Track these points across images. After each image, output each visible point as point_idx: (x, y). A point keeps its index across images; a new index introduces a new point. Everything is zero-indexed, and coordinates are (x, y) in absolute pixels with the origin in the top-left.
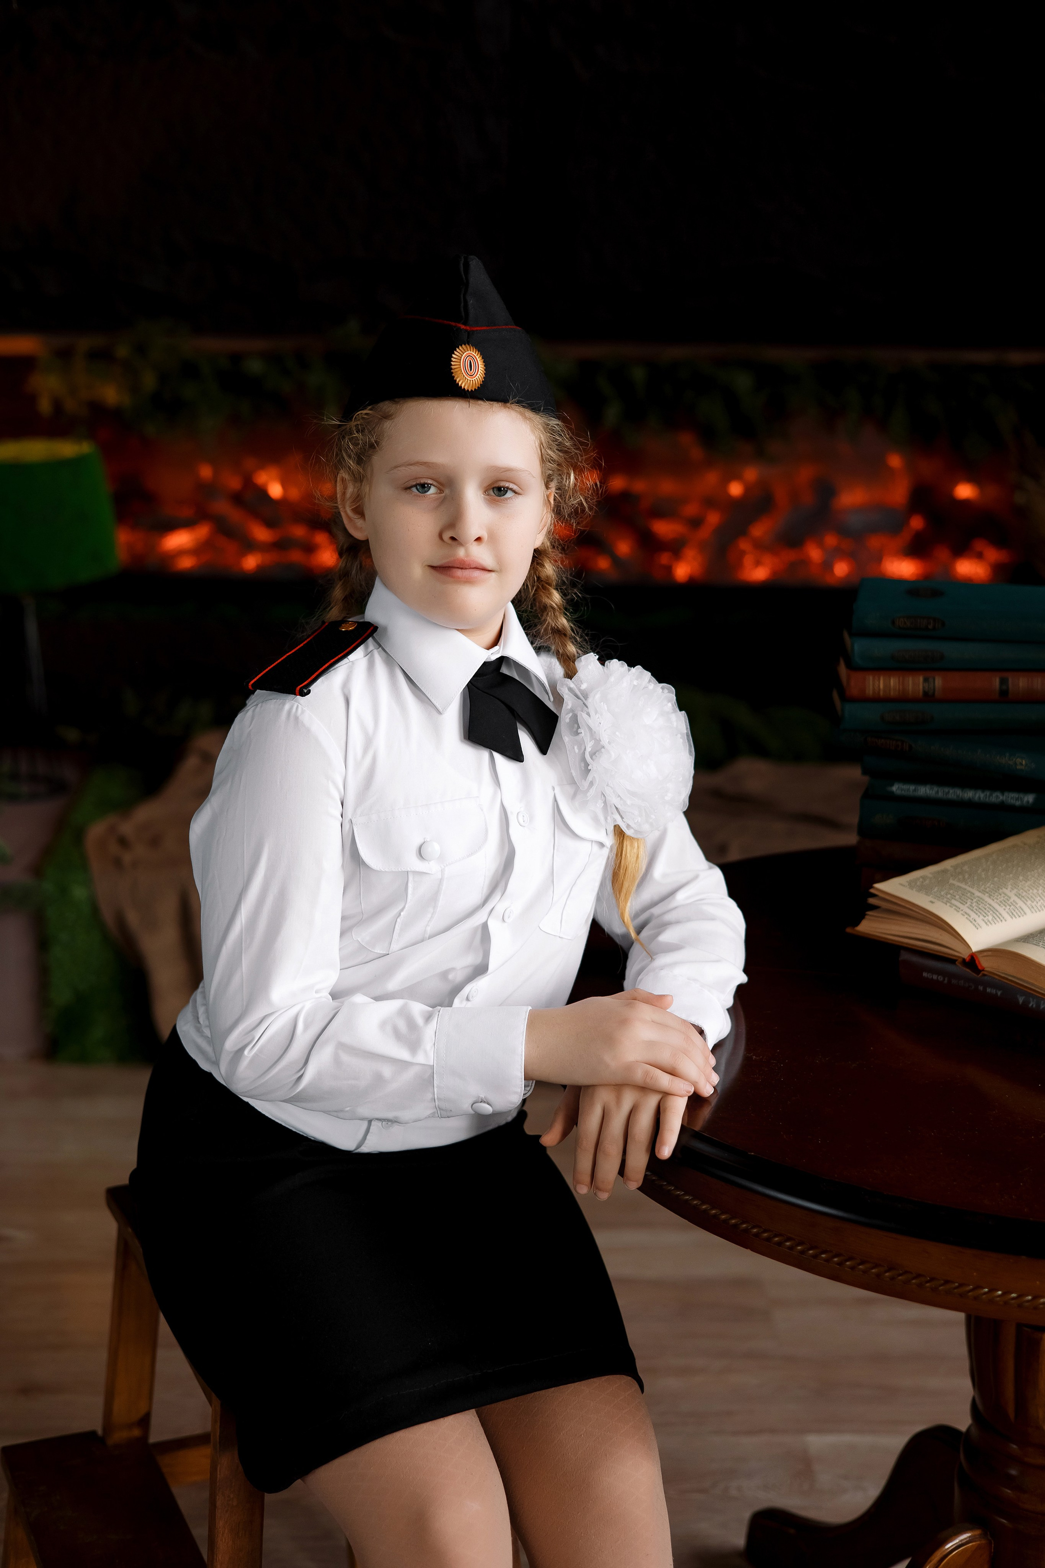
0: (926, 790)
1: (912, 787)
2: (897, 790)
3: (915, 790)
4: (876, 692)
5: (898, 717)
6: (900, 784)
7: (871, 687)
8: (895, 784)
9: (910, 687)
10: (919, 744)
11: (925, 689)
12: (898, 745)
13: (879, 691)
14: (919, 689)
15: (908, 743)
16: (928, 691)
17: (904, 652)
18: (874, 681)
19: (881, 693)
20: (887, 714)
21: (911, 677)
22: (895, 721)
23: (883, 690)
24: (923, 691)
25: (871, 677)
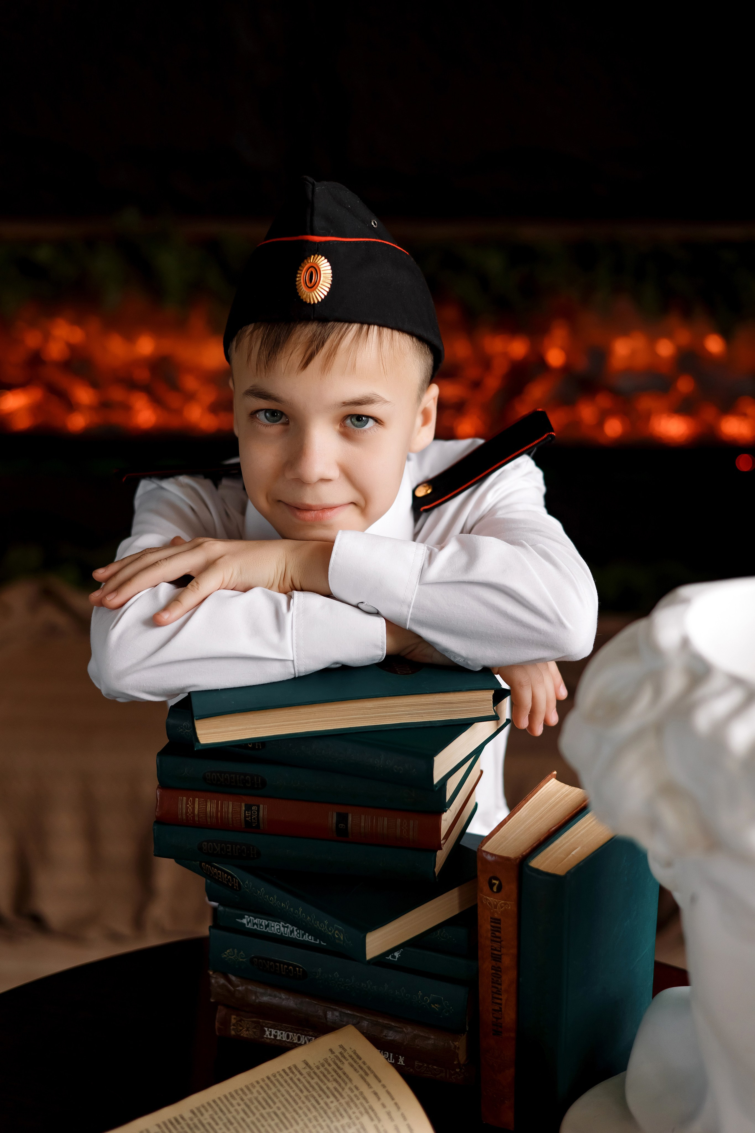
0: (280, 929)
1: (264, 922)
2: (248, 923)
3: (267, 926)
4: (190, 817)
5: (219, 849)
6: (251, 917)
7: (184, 811)
8: (246, 916)
9: (230, 816)
10: (247, 884)
11: (247, 819)
12: (229, 879)
13: (194, 817)
14: (241, 818)
15: (237, 879)
16: (250, 821)
17: (218, 774)
18: (187, 803)
19: (196, 819)
20: (206, 843)
21: (230, 803)
22: (215, 852)
23: (198, 816)
24: (246, 821)
25: (185, 798)
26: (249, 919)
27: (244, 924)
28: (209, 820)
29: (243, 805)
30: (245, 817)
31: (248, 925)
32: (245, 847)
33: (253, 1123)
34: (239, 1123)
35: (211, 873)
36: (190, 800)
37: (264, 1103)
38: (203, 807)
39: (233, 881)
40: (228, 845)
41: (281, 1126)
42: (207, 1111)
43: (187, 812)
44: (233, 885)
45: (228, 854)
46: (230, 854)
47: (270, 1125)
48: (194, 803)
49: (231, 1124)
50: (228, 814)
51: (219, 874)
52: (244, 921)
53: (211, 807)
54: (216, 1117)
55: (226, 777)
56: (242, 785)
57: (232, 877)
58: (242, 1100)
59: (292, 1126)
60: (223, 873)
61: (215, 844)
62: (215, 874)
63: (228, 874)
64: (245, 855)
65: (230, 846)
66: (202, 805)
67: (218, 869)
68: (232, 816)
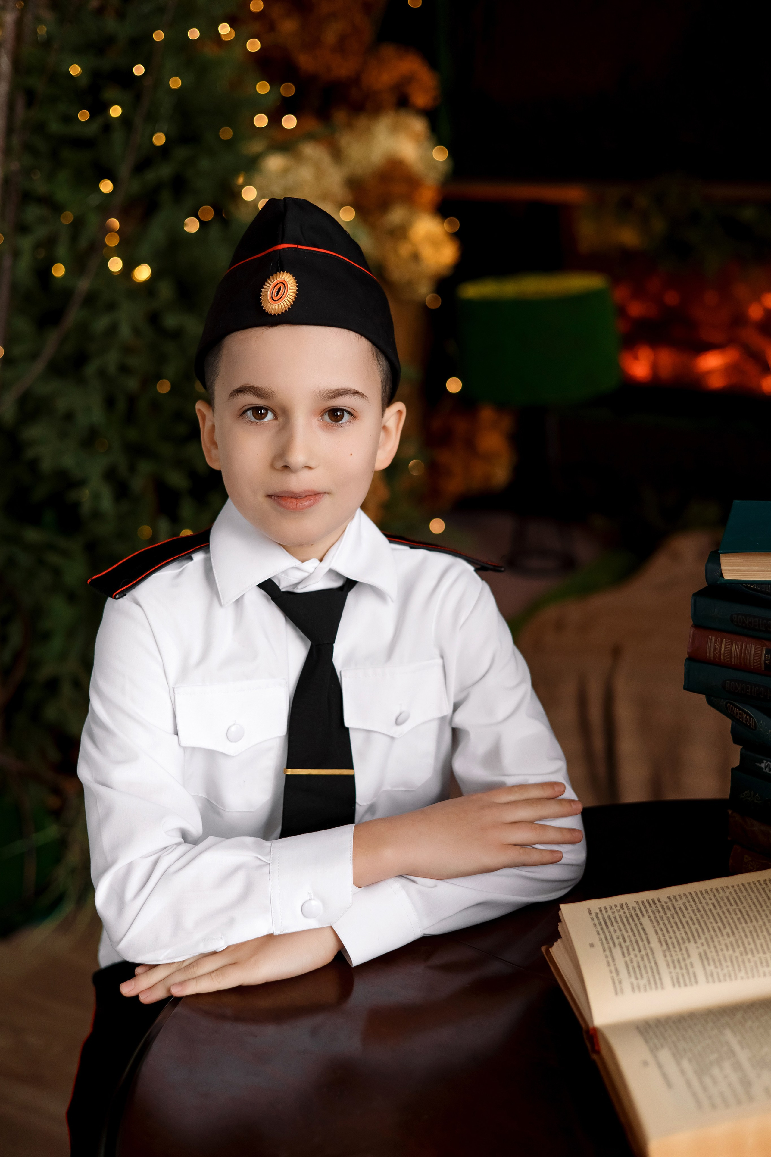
2: (765, 767)
4: (717, 656)
5: (740, 688)
6: (768, 762)
7: (712, 649)
8: (764, 761)
9: (752, 657)
10: (761, 723)
11: (766, 662)
12: (748, 719)
13: (720, 656)
14: (761, 661)
15: (754, 719)
16: (769, 664)
17: (744, 617)
18: (715, 643)
19: (722, 657)
20: (729, 682)
21: (753, 646)
22: (736, 691)
23: (724, 655)
24: (765, 663)
25: (714, 638)
26: (766, 764)
27: (763, 768)
28: (733, 660)
29: (764, 649)
30: (765, 660)
31: (765, 769)
32: (762, 689)
33: (719, 914)
34: (706, 912)
35: (734, 713)
36: (718, 640)
37: (732, 902)
38: (728, 647)
39: (750, 721)
40: (748, 686)
41: (742, 920)
42: (681, 899)
43: (714, 651)
44: (750, 724)
45: (748, 694)
46: (749, 694)
47: (732, 918)
48: (721, 644)
49: (699, 911)
50: (750, 656)
51: (740, 713)
52: (763, 765)
53: (735, 648)
54: (687, 905)
55: (750, 620)
56: (764, 629)
57: (750, 716)
58: (715, 896)
59: (751, 921)
60: (743, 713)
61: (736, 683)
62: (737, 713)
63: (748, 714)
64: (762, 697)
65: (750, 686)
66: (728, 646)
67: (740, 709)
68: (754, 658)
